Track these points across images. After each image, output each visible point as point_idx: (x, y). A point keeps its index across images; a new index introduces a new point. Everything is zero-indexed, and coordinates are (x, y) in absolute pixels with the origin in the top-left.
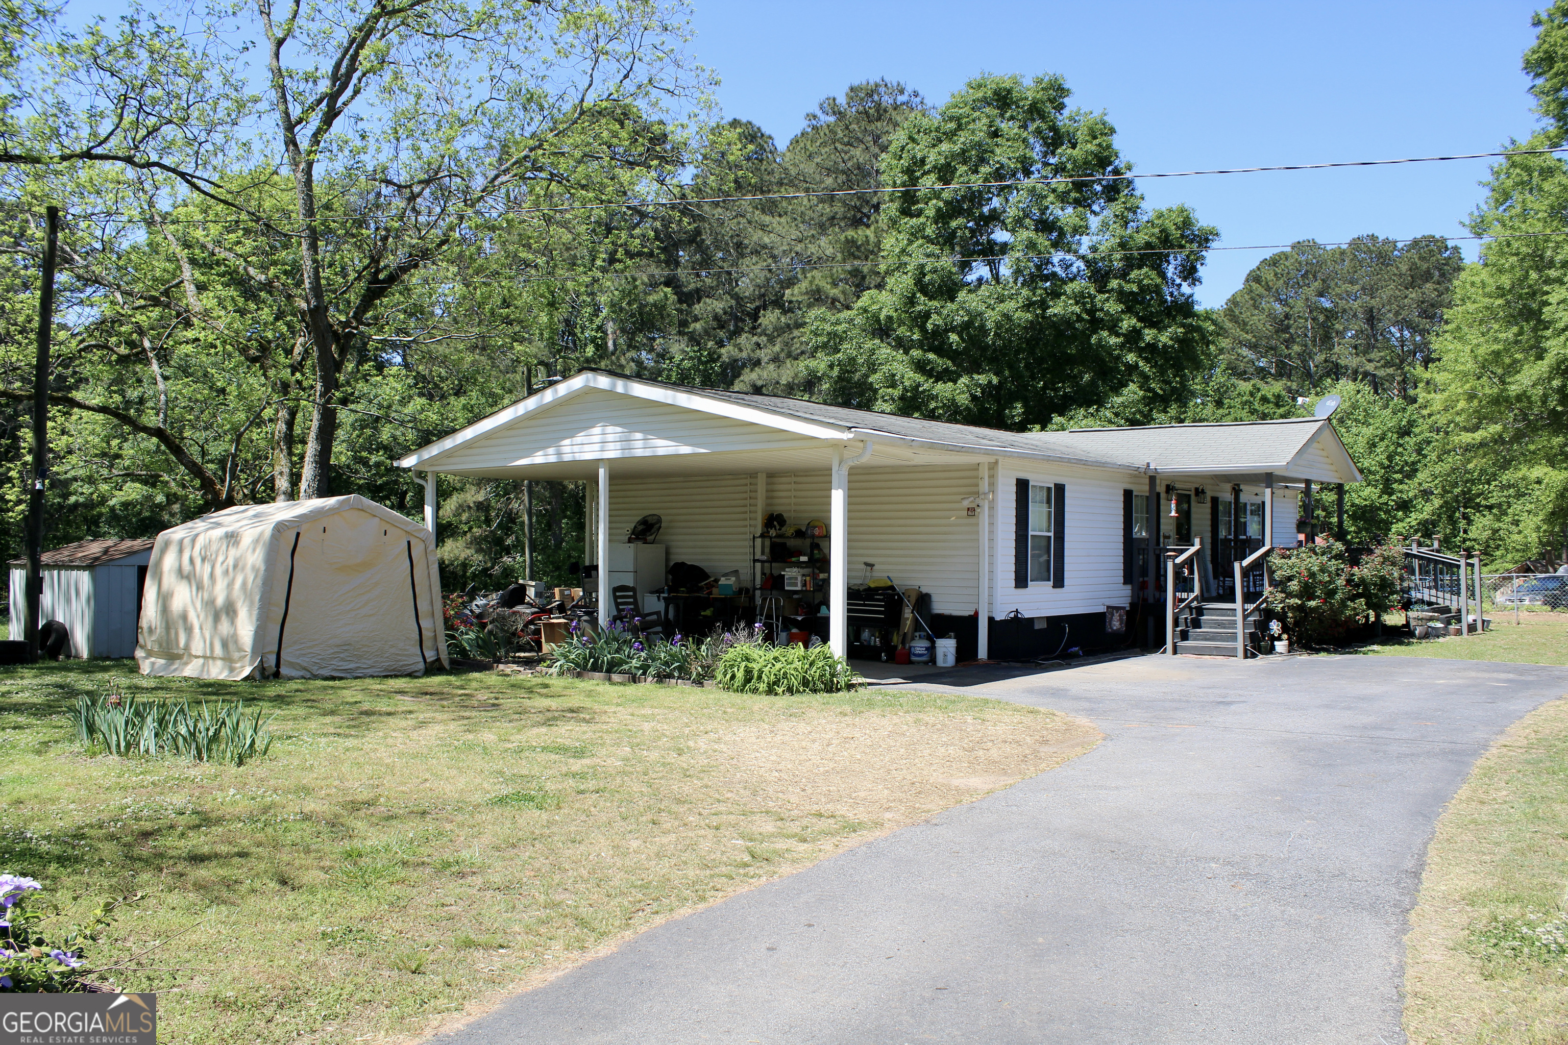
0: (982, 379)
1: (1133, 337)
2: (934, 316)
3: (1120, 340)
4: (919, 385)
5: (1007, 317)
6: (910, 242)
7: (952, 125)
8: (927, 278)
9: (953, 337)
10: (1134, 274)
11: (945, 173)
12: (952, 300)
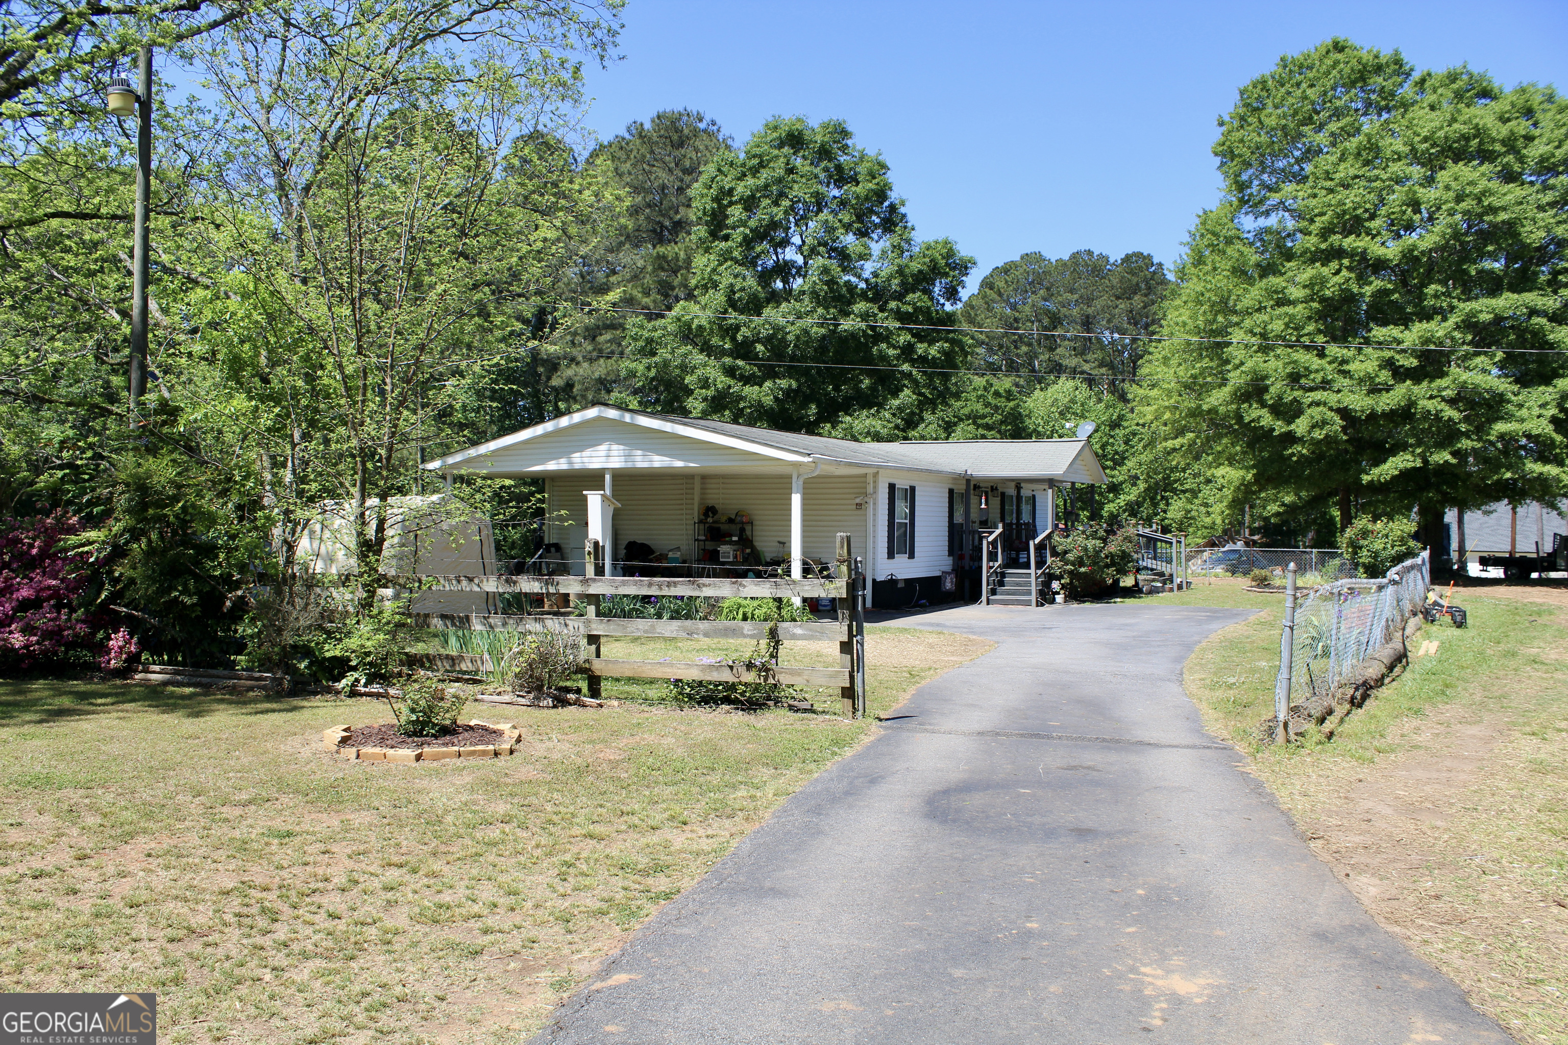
0: (784, 383)
1: (907, 351)
2: (743, 329)
3: (898, 351)
4: (729, 387)
5: (806, 332)
6: (721, 265)
7: (756, 161)
8: (737, 295)
9: (760, 347)
10: (910, 297)
11: (750, 204)
12: (759, 315)
